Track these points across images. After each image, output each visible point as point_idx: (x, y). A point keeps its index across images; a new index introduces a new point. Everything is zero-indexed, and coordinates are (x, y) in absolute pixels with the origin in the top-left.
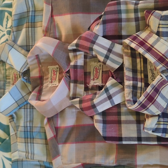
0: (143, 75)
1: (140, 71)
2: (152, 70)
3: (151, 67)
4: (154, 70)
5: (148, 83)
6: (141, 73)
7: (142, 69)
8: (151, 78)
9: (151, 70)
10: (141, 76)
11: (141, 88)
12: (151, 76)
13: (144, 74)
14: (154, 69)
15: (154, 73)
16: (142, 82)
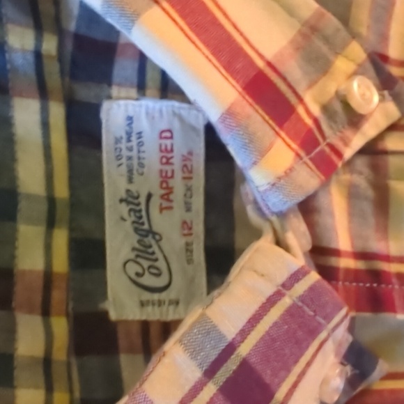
0: (61, 238)
1: (43, 207)
2: (143, 200)
3: (130, 180)
4: (156, 202)
5: (105, 314)
6: (51, 223)
7: (62, 190)
8: (133, 269)
9: (130, 199)
10: (48, 248)
11: (47, 362)
12: (127, 253)
13: (71, 230)
14: (158, 192)
15: (151, 232)
16: (46, 312)
